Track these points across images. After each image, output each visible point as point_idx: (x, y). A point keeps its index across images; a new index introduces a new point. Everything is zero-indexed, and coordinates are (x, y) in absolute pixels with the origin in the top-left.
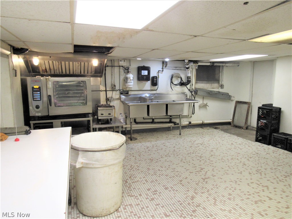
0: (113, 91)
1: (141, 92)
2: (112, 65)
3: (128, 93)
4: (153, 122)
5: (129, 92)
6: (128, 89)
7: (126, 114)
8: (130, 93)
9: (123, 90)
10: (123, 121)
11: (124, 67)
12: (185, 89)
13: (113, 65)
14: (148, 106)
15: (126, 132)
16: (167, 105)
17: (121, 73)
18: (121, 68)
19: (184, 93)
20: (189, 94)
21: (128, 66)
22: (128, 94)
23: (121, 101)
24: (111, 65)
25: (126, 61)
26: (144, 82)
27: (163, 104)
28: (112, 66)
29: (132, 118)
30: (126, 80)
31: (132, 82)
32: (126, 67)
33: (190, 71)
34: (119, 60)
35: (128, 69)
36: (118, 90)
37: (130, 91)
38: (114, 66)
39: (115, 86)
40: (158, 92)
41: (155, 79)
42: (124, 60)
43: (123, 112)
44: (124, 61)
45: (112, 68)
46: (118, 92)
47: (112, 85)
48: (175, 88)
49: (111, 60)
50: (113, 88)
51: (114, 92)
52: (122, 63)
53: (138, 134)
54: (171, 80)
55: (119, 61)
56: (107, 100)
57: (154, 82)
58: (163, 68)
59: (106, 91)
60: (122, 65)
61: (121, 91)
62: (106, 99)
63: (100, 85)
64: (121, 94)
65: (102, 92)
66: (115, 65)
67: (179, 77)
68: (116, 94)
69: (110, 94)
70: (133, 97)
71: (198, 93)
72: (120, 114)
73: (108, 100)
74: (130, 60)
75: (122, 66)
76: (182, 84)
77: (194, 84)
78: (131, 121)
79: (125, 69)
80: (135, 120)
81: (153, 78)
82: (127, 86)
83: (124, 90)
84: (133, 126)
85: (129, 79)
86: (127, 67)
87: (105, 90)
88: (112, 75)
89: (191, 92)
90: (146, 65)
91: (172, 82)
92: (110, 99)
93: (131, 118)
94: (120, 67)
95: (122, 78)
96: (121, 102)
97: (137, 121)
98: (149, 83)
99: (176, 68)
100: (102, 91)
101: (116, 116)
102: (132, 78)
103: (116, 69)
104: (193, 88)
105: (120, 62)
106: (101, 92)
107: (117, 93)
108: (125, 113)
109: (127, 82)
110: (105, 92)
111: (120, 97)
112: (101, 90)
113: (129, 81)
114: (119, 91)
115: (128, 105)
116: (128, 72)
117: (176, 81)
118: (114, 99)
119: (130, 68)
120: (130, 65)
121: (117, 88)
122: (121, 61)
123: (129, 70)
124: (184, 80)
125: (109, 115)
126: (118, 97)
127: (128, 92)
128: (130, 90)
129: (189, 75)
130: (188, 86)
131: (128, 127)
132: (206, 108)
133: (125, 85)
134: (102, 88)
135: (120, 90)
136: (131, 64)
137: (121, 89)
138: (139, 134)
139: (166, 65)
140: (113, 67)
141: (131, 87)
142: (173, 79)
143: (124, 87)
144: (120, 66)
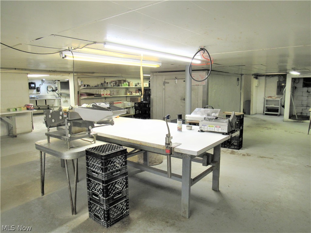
1: (31, 95)
4: (39, 109)
12: (55, 93)
14: (36, 101)
16: (46, 100)
19: (54, 95)
20: (57, 96)
26: (33, 90)
27: (43, 100)
33: (56, 85)
40: (40, 95)
41: (38, 89)
48: (50, 93)
54: (47, 89)
57: (38, 90)
58: (42, 83)
67: (51, 87)
71: (62, 95)
76: (53, 91)
77: (60, 91)
81: (37, 88)
89: (59, 95)
90: (33, 82)
91: (47, 90)
98: (35, 90)
99: (49, 83)
117: (50, 89)
124: (54, 89)
129: (57, 86)
130: (57, 92)
132: (68, 102)
139: (44, 82)
142: (48, 89)
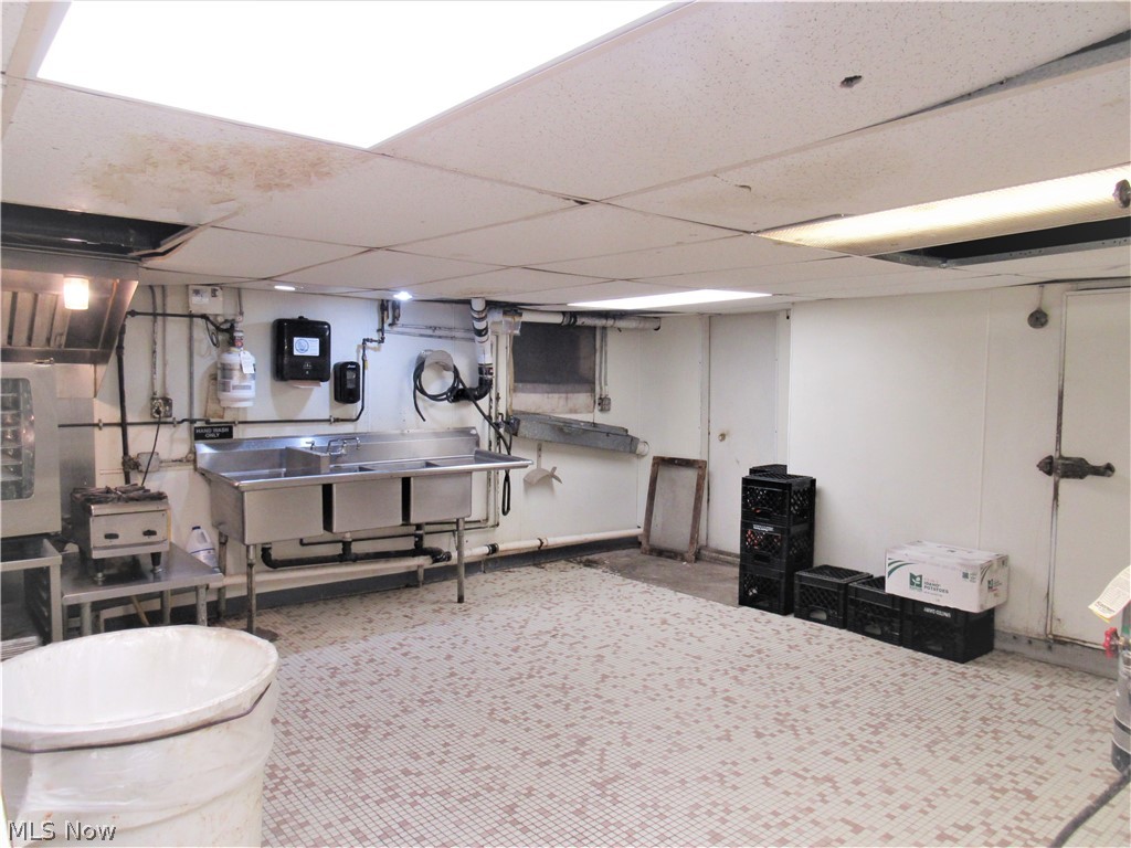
0: (159, 423)
1: (288, 430)
2: (155, 307)
3: (229, 435)
4: (346, 557)
5: (234, 429)
6: (228, 418)
7: (221, 527)
8: (238, 433)
9: (207, 422)
10: (210, 558)
11: (211, 318)
12: (471, 415)
13: (159, 311)
14: (327, 490)
15: (223, 606)
16: (406, 482)
17: (196, 345)
18: (200, 322)
19: (465, 432)
20: (485, 432)
21: (230, 318)
22: (231, 436)
23: (196, 469)
24: (151, 311)
25: (219, 293)
26: (303, 386)
27: (391, 478)
28: (155, 315)
29: (255, 546)
30: (221, 377)
31: (249, 387)
32: (220, 319)
33: (488, 345)
34: (188, 290)
35: (231, 330)
36: (183, 421)
37: (241, 426)
38: (165, 315)
39: (167, 402)
40: (360, 427)
41: (350, 375)
42: (209, 288)
43: (204, 520)
44: (214, 295)
45: (155, 322)
46: (183, 431)
47: (153, 399)
48: (432, 411)
49: (151, 287)
50: (158, 412)
51: (165, 431)
52: (202, 303)
53: (278, 612)
54: (417, 376)
55: (191, 292)
56: (130, 465)
57: (347, 387)
58: (381, 330)
59: (123, 425)
60: (203, 312)
61: (198, 424)
62: (124, 463)
63: (96, 402)
64: (199, 436)
65: (106, 430)
66: (169, 312)
67: (446, 368)
68: (172, 441)
69: (141, 440)
70: (252, 449)
71: (523, 430)
72: (194, 528)
73: (136, 466)
74: (239, 289)
75: (204, 317)
76: (459, 395)
77: (507, 396)
78: (252, 556)
79: (218, 329)
80: (266, 553)
81: (343, 368)
82: (224, 404)
83: (212, 420)
84: (258, 578)
85: (236, 374)
86: (226, 321)
87: (117, 419)
88: (154, 352)
89: (497, 426)
90: (313, 314)
91: (419, 388)
92: (144, 461)
93: (248, 547)
94: (195, 319)
95: (202, 366)
96: (198, 475)
97: (275, 554)
98: (324, 390)
99: (434, 331)
100: (105, 425)
101: (173, 540)
102: (249, 370)
103: (175, 330)
104: (502, 410)
105: (195, 300)
106: (96, 430)
107: (176, 436)
108: (217, 525)
109: (225, 387)
110: (119, 431)
111: (193, 452)
112: (96, 421)
113: (235, 381)
114: (186, 424)
115: (237, 488)
116: (232, 342)
117: (436, 383)
118: (162, 462)
119: (238, 326)
120: (241, 313)
121: (179, 411)
122: (197, 292)
123: (236, 334)
124: (469, 380)
125: (147, 539)
126: (181, 450)
127: (231, 428)
128: (241, 420)
129: (488, 359)
130: (484, 403)
131: (234, 586)
132: (551, 487)
133: (219, 401)
134: (105, 411)
135: (192, 421)
136: (244, 310)
137: (196, 416)
138: (285, 610)
139: (396, 318)
140: (160, 318)
141: (245, 409)
142: (426, 375)
143: (213, 407)
144: (191, 316)
